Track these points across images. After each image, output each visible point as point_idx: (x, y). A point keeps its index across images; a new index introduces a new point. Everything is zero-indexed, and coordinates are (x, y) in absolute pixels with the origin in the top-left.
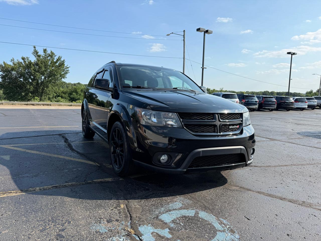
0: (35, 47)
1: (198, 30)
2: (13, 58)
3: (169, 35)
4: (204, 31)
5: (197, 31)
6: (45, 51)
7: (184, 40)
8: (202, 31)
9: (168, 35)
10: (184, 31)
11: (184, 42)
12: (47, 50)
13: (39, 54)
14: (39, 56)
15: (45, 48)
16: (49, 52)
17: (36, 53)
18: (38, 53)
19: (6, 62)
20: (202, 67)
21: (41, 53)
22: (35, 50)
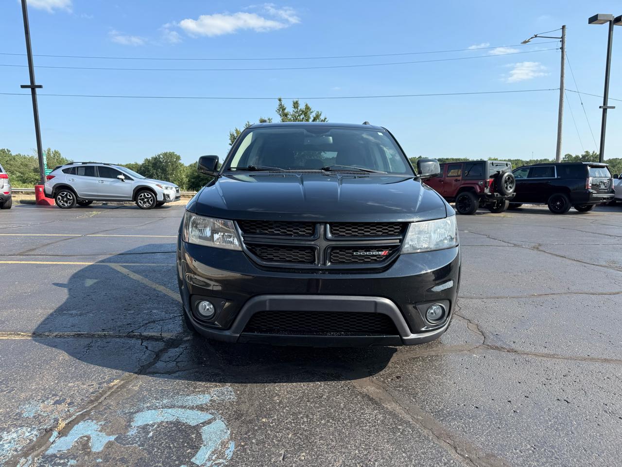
0: (280, 100)
1: (593, 20)
2: (248, 122)
3: (528, 41)
4: (610, 21)
5: (590, 22)
6: (296, 105)
7: (562, 48)
8: (606, 21)
9: (525, 42)
10: (564, 27)
11: (563, 52)
12: (299, 102)
13: (286, 111)
14: (286, 115)
15: (295, 100)
16: (302, 107)
17: (282, 108)
18: (285, 109)
19: (238, 130)
20: (602, 105)
21: (290, 109)
22: (281, 104)
